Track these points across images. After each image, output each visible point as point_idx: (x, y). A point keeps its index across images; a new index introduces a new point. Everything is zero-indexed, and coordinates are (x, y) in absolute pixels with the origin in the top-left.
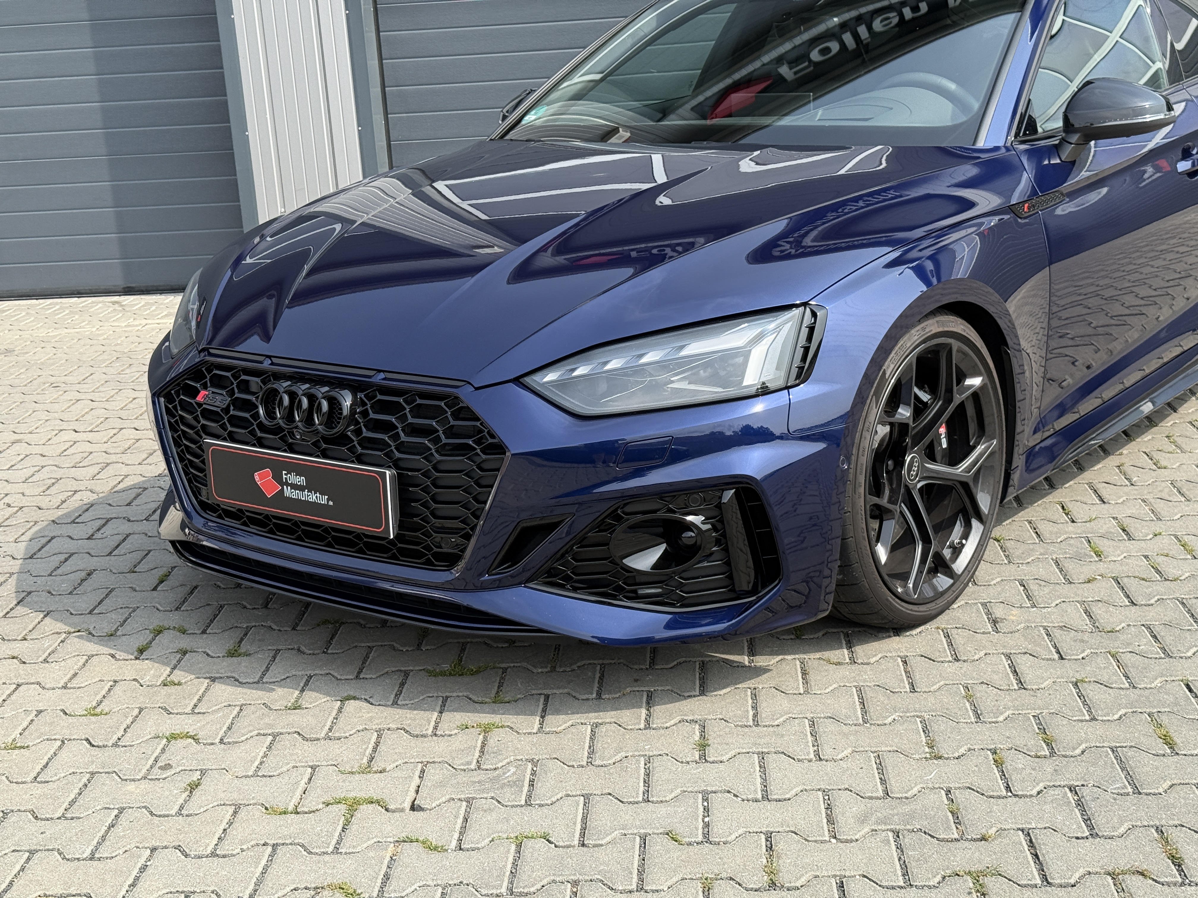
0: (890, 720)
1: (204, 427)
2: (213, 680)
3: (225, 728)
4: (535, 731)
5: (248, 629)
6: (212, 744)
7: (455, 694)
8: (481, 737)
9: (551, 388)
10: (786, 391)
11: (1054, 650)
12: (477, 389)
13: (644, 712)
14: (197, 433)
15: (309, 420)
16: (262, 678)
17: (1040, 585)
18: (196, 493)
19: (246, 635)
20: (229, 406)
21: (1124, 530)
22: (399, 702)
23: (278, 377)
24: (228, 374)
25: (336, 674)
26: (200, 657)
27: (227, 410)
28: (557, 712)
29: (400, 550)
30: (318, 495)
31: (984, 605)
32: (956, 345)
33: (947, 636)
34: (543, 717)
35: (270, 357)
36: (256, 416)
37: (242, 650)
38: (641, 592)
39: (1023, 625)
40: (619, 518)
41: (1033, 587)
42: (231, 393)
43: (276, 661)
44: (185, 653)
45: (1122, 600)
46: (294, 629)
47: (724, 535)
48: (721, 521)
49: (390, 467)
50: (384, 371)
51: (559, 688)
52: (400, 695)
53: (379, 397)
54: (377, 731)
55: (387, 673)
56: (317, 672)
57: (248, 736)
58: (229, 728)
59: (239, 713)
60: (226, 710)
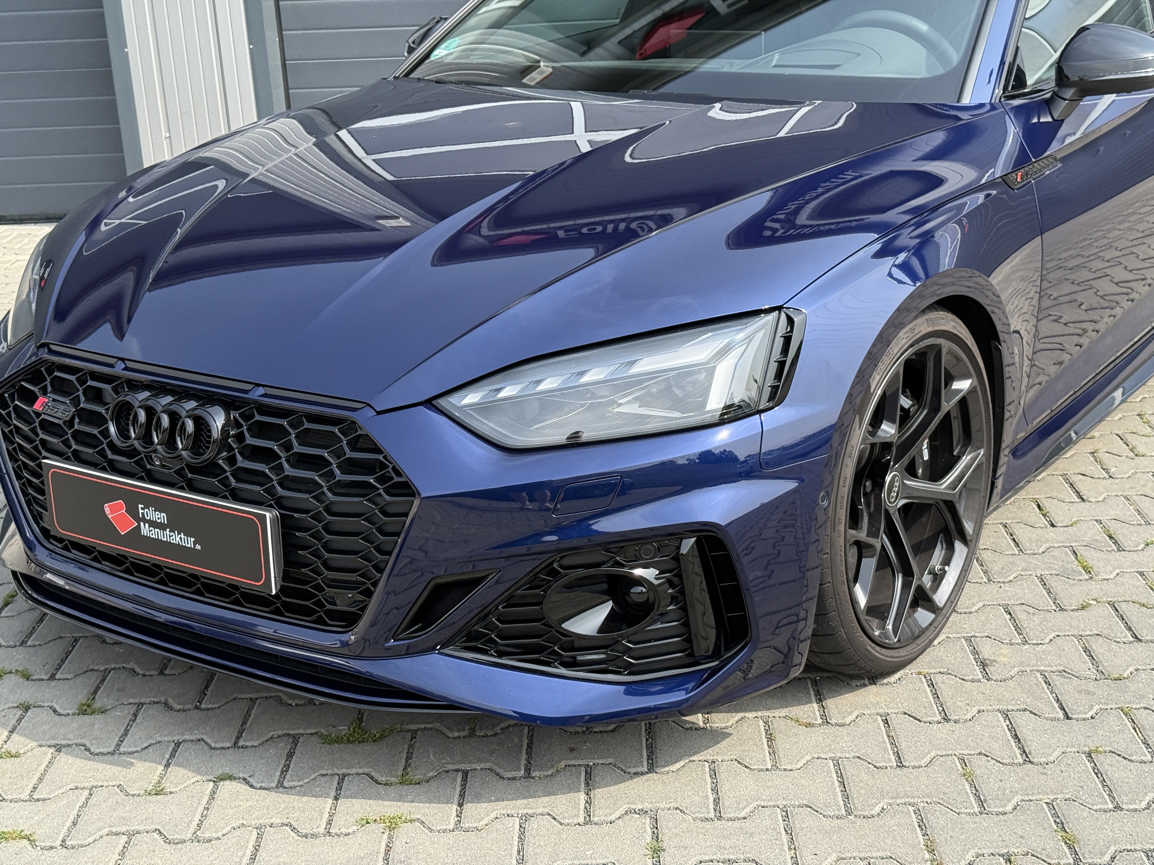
0: (878, 809)
1: (43, 442)
2: (59, 748)
3: (69, 824)
4: (451, 827)
5: (106, 673)
6: (52, 848)
7: (353, 771)
8: (385, 836)
9: (470, 412)
10: (758, 416)
11: (1056, 705)
12: (379, 413)
13: (582, 796)
14: (36, 448)
15: (170, 444)
16: (118, 745)
17: (1029, 613)
18: (38, 518)
19: (103, 681)
20: (72, 419)
21: (1111, 537)
22: (286, 784)
23: (134, 386)
24: (72, 378)
25: (209, 741)
26: (45, 715)
27: (70, 423)
28: (478, 798)
29: (285, 604)
30: (183, 536)
31: (968, 640)
32: (945, 344)
33: (932, 685)
34: (460, 805)
35: (123, 360)
36: (105, 433)
37: (97, 705)
38: (580, 658)
39: (1016, 670)
40: (554, 573)
41: (1021, 615)
42: (76, 402)
43: (138, 721)
44: (26, 708)
45: (1124, 635)
46: (162, 673)
47: (682, 592)
48: (679, 576)
49: (271, 506)
50: (263, 386)
51: (480, 761)
52: (287, 771)
53: (258, 417)
54: (257, 828)
55: (272, 738)
56: (187, 737)
57: (97, 836)
58: (74, 824)
59: (87, 799)
60: (72, 795)
